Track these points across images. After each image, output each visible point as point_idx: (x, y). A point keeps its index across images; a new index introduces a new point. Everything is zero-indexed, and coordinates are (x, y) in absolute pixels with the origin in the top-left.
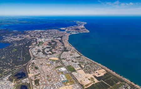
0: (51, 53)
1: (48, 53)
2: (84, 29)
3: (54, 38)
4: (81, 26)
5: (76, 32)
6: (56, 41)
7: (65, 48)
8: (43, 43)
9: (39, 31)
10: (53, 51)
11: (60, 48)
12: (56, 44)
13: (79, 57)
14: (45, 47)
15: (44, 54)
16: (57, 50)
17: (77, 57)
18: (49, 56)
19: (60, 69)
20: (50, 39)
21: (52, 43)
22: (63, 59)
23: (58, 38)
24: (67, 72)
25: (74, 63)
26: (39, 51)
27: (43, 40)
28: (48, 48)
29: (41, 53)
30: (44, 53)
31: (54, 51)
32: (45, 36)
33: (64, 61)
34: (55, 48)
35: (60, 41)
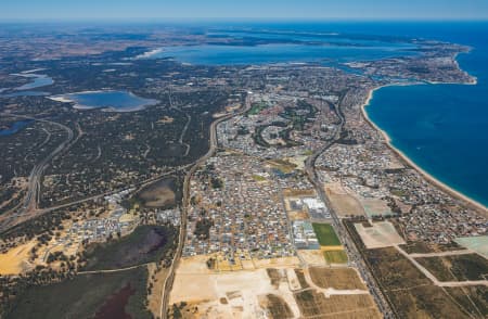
0: (283, 143)
3: (311, 94)
4: (439, 59)
5: (411, 80)
6: (318, 105)
7: (344, 133)
8: (266, 107)
10: (295, 136)
11: (326, 130)
12: (312, 114)
13: (396, 171)
14: (269, 119)
16: (309, 135)
17: (388, 171)
18: (271, 151)
19: (299, 203)
20: (293, 99)
21: (298, 111)
22: (327, 168)
23: (327, 94)
25: (368, 189)
26: (242, 132)
27: (267, 97)
28: (276, 124)
29: (246, 139)
30: (258, 140)
31: (297, 139)
32: (280, 87)
33: (325, 176)
34: (303, 129)
35: (333, 108)
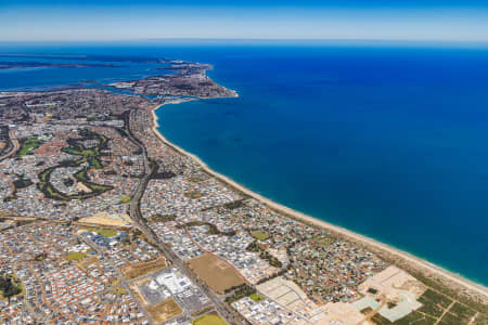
0: (87, 190)
1: (70, 191)
2: (210, 84)
3: (89, 120)
4: (194, 76)
5: (182, 97)
6: (104, 132)
7: (154, 164)
8: (41, 143)
9: (20, 94)
10: (97, 176)
11: (130, 163)
12: (103, 145)
13: (238, 204)
14: (52, 160)
15: (48, 196)
16: (114, 173)
17: (230, 206)
18: (75, 206)
19: (153, 286)
20: (72, 127)
21: (86, 143)
22: (160, 218)
23: (107, 119)
24: (204, 300)
25: (225, 238)
26: (21, 183)
27: (37, 129)
28: (65, 164)
29: (31, 193)
31: (102, 181)
32: (48, 115)
33: (166, 230)
34: (102, 167)
35: (124, 135)
